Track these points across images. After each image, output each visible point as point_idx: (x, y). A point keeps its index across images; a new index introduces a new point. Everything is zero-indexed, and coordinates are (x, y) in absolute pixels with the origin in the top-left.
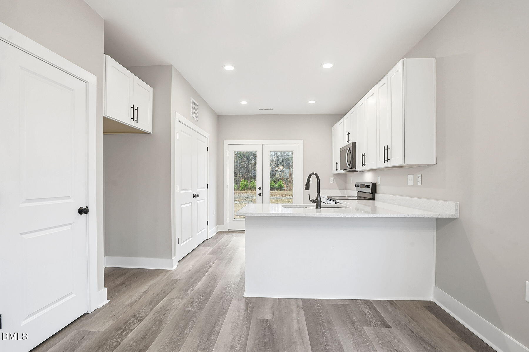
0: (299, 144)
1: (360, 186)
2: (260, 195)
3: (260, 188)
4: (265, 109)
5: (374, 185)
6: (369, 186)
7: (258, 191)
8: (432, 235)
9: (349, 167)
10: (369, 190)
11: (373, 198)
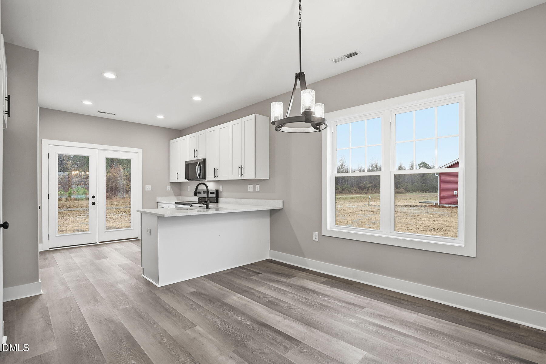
0: (138, 153)
1: (202, 193)
2: (93, 204)
3: (93, 197)
4: (106, 113)
5: (217, 192)
6: (214, 192)
7: (91, 200)
8: (267, 221)
9: (198, 177)
10: (214, 196)
11: (217, 202)
